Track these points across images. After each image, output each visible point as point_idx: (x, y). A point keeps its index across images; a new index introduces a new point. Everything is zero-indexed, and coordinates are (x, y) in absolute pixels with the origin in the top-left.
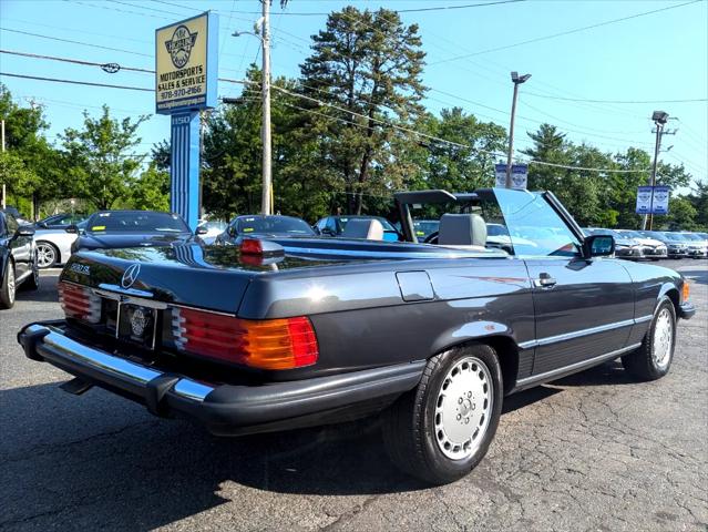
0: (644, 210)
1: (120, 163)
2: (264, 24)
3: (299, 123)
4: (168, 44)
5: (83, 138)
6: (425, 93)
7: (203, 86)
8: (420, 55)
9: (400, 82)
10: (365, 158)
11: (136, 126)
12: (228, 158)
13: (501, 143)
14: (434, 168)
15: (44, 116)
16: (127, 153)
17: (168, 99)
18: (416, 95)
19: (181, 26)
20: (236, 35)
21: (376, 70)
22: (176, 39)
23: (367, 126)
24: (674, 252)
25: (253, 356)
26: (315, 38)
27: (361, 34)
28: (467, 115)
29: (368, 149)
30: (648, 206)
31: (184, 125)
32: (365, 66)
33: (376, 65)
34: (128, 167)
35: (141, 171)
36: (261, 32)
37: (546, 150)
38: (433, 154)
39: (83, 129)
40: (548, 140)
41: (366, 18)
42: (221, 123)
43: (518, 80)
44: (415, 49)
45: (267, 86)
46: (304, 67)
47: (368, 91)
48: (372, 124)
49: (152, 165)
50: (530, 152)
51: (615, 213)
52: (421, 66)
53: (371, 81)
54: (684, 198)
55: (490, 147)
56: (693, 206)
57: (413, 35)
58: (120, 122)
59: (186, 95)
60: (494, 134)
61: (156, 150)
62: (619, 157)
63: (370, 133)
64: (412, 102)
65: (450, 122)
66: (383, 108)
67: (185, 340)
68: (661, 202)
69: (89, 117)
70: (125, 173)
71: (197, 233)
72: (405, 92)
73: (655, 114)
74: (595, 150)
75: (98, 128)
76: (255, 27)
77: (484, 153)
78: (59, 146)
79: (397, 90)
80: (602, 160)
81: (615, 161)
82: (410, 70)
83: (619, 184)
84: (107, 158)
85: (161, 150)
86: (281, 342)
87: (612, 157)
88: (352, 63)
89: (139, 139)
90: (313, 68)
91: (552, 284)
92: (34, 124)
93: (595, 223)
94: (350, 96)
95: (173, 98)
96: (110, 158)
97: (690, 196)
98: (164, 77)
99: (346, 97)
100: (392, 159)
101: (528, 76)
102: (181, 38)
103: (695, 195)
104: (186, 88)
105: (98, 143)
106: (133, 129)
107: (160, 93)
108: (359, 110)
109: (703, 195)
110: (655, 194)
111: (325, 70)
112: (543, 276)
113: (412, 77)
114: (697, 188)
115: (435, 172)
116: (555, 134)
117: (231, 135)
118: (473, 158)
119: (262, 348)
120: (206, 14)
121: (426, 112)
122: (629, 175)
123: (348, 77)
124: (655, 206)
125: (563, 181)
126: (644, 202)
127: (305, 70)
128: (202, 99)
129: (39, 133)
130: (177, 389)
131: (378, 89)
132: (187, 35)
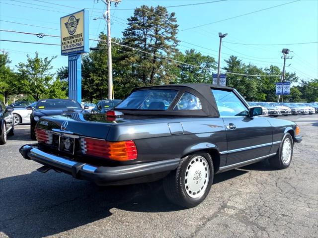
0: (279, 93)
1: (44, 78)
2: (107, 14)
3: (123, 58)
4: (66, 24)
5: (27, 67)
6: (179, 43)
7: (82, 42)
8: (176, 26)
9: (167, 38)
10: (152, 73)
11: (50, 61)
12: (91, 74)
13: (213, 64)
14: (183, 77)
15: (9, 58)
16: (47, 73)
17: (67, 49)
18: (174, 44)
19: (72, 16)
20: (95, 19)
21: (156, 33)
22: (70, 22)
23: (153, 58)
24: (294, 112)
25: (112, 155)
26: (129, 20)
27: (150, 18)
28: (197, 53)
29: (154, 68)
30: (281, 91)
31: (74, 60)
32: (152, 32)
33: (156, 31)
34: (47, 79)
35: (53, 81)
36: (106, 18)
37: (233, 67)
38: (182, 70)
39: (27, 63)
40: (234, 63)
41: (152, 10)
42: (88, 59)
43: (222, 36)
44: (174, 23)
45: (110, 42)
46: (124, 33)
47: (153, 43)
48: (155, 57)
49: (57, 78)
50: (226, 69)
51: (265, 95)
52: (177, 31)
53: (154, 38)
54: (295, 87)
55: (208, 66)
56: (300, 91)
57: (173, 17)
58: (43, 59)
59: (75, 47)
60: (209, 61)
61: (59, 71)
62: (266, 69)
63: (154, 61)
64: (173, 47)
65: (190, 56)
66: (160, 50)
67: (86, 150)
68: (287, 90)
69: (30, 57)
70: (46, 82)
71: (85, 108)
72: (170, 43)
73: (283, 50)
74: (255, 67)
75: (33, 62)
76: (104, 16)
77: (205, 70)
78: (16, 71)
79: (166, 42)
80: (258, 71)
81: (265, 71)
82: (172, 33)
83: (266, 82)
84: (38, 75)
85: (61, 71)
86: (123, 150)
87: (263, 70)
88: (145, 30)
89: (52, 67)
90: (128, 33)
91: (235, 128)
92: (4, 61)
93: (256, 100)
94: (145, 45)
95: (69, 48)
96: (39, 76)
97: (298, 86)
98: (64, 39)
99: (143, 46)
100: (164, 73)
101: (226, 34)
102: (72, 21)
103: (300, 86)
104: (75, 44)
105: (34, 69)
106: (49, 63)
107: (63, 46)
108: (149, 51)
109: (304, 86)
110: (284, 86)
111: (134, 34)
112: (231, 124)
113: (173, 36)
114: (301, 82)
115: (183, 78)
116: (237, 60)
117: (92, 64)
118: (200, 72)
119: (115, 152)
120: (83, 10)
121: (179, 51)
122: (271, 78)
123: (144, 37)
124: (284, 91)
125: (241, 81)
126: (279, 90)
127: (125, 34)
128: (82, 49)
129: (6, 65)
130: (84, 169)
131: (158, 42)
132: (75, 20)
